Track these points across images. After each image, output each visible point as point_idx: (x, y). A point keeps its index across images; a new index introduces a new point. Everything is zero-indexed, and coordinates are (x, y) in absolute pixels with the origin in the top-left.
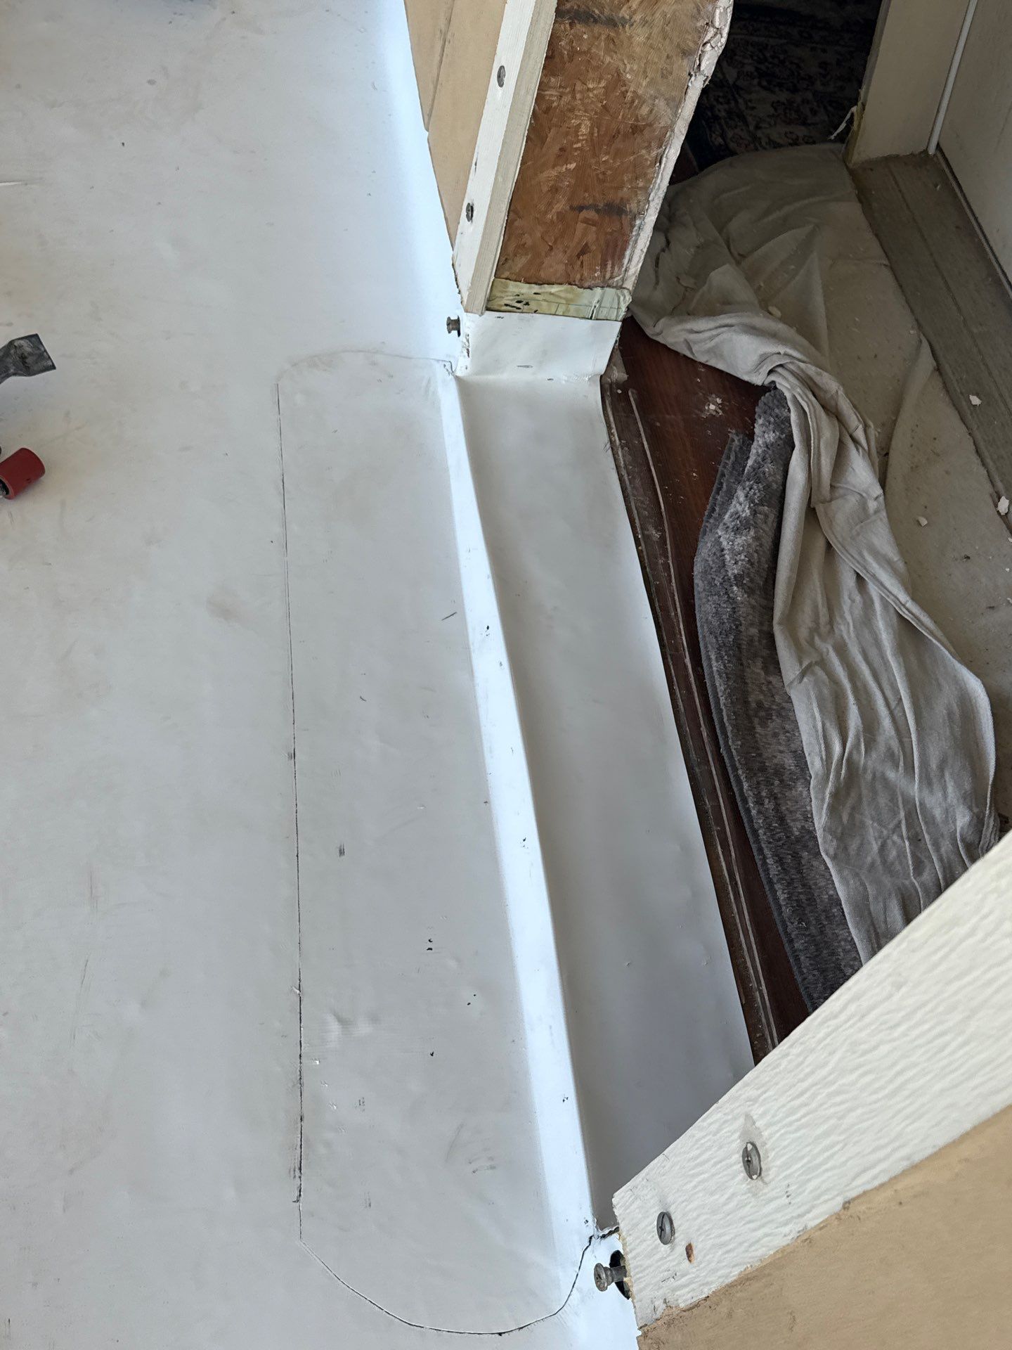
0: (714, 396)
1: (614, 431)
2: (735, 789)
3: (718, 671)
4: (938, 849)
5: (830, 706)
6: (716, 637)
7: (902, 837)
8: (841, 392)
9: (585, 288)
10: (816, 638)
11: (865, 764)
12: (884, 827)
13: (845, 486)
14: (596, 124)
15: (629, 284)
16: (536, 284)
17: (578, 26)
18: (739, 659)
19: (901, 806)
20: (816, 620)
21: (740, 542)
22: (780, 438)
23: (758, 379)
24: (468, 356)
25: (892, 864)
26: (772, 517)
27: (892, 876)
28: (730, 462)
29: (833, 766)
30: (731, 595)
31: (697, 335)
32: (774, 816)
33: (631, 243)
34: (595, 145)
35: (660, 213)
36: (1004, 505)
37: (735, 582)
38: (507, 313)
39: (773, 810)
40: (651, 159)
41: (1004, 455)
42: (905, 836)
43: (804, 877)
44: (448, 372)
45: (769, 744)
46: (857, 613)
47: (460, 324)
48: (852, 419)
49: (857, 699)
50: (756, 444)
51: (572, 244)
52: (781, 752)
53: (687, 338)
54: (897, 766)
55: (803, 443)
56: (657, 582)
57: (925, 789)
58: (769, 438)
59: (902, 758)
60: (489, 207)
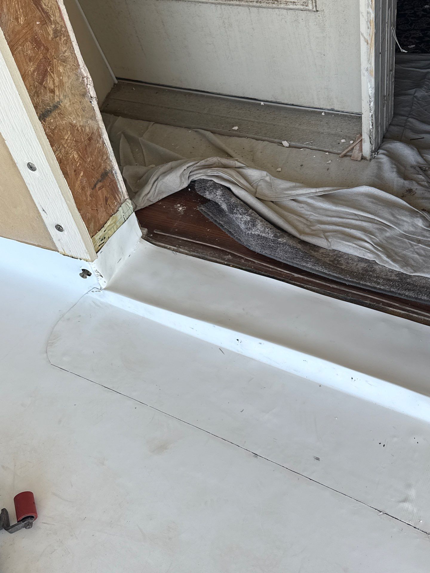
0: (175, 206)
1: (169, 246)
2: (368, 288)
3: (312, 265)
4: (427, 237)
5: (347, 238)
6: (297, 258)
8: (219, 159)
9: (116, 213)
10: (311, 227)
11: (379, 240)
12: (409, 248)
13: (255, 182)
14: (78, 150)
15: (127, 197)
16: (102, 228)
17: (47, 119)
18: (311, 256)
19: (403, 239)
20: (305, 224)
21: (260, 227)
22: (221, 190)
23: (185, 185)
24: (102, 277)
25: (426, 254)
26: (253, 211)
28: (211, 215)
29: (375, 251)
30: (282, 243)
31: (150, 194)
32: (387, 282)
33: (117, 181)
34: (82, 158)
35: (117, 162)
36: (285, 143)
37: (277, 238)
38: (102, 248)
39: (384, 281)
40: (101, 145)
41: (266, 132)
42: (416, 244)
43: (419, 286)
44: (98, 292)
45: (351, 267)
46: (309, 209)
47: (87, 270)
48: (231, 163)
49: (348, 228)
50: (218, 199)
51: (102, 202)
52: (357, 265)
53: (146, 198)
54: (386, 231)
55: (231, 184)
56: (253, 267)
57: (400, 227)
58: (219, 193)
59: (383, 227)
60: (73, 216)
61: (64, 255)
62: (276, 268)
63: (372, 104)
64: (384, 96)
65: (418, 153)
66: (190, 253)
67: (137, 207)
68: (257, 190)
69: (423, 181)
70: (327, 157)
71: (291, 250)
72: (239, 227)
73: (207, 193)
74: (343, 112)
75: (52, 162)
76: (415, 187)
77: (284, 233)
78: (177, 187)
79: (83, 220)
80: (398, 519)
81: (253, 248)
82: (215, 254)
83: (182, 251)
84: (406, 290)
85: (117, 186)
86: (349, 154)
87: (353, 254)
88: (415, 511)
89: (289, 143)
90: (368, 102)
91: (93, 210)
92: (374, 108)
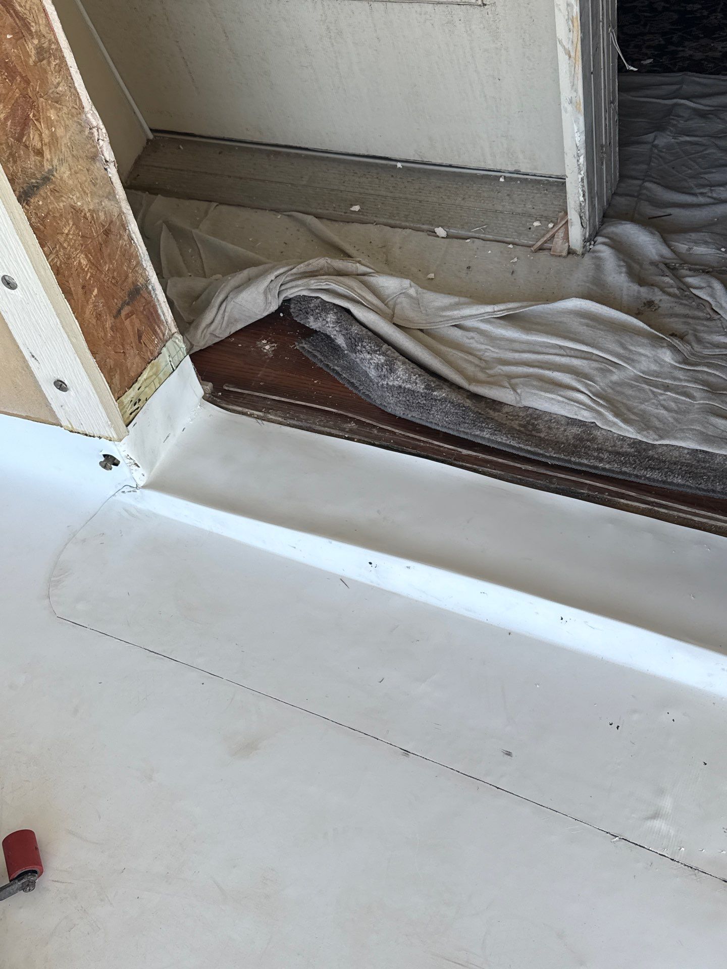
0: (258, 343)
1: (250, 412)
2: (584, 469)
3: (491, 434)
4: (680, 380)
5: (547, 386)
6: (465, 423)
7: (661, 394)
8: (329, 261)
9: (157, 357)
10: (487, 371)
11: (601, 388)
12: (651, 399)
13: (389, 299)
14: (87, 252)
15: (174, 329)
16: (133, 384)
17: (32, 200)
18: (488, 418)
19: (639, 385)
20: (477, 366)
21: (402, 373)
22: (335, 313)
23: (274, 307)
24: (139, 467)
25: (679, 408)
26: (390, 347)
27: (688, 413)
29: (594, 405)
30: (439, 398)
31: (214, 324)
32: (615, 457)
33: (157, 304)
34: (95, 265)
35: (155, 270)
36: (441, 232)
37: (430, 391)
38: (136, 418)
39: (610, 455)
40: (127, 243)
41: (407, 213)
42: (662, 392)
43: (669, 461)
44: (132, 493)
45: (555, 434)
46: (482, 340)
47: (112, 456)
48: (350, 266)
49: (549, 369)
50: (330, 329)
51: (132, 338)
52: (565, 430)
53: (208, 332)
54: (610, 371)
55: (350, 302)
56: (392, 441)
57: (633, 364)
58: (331, 318)
59: (608, 366)
60: (82, 364)
61: (71, 431)
62: (430, 441)
63: (582, 160)
64: (602, 146)
65: (662, 240)
66: (285, 421)
67: (194, 347)
68: (396, 311)
69: (672, 287)
70: (510, 252)
71: (455, 410)
72: (367, 375)
73: (311, 319)
74: (536, 176)
75: (43, 273)
76: (658, 298)
77: (442, 381)
78: (259, 311)
79: (100, 371)
80: (644, 848)
81: (392, 408)
82: (328, 422)
83: (272, 419)
84: (646, 469)
85: (157, 311)
86: (547, 245)
87: (558, 413)
88: (672, 832)
89: (447, 230)
90: (575, 156)
91: (116, 352)
92: (585, 167)
